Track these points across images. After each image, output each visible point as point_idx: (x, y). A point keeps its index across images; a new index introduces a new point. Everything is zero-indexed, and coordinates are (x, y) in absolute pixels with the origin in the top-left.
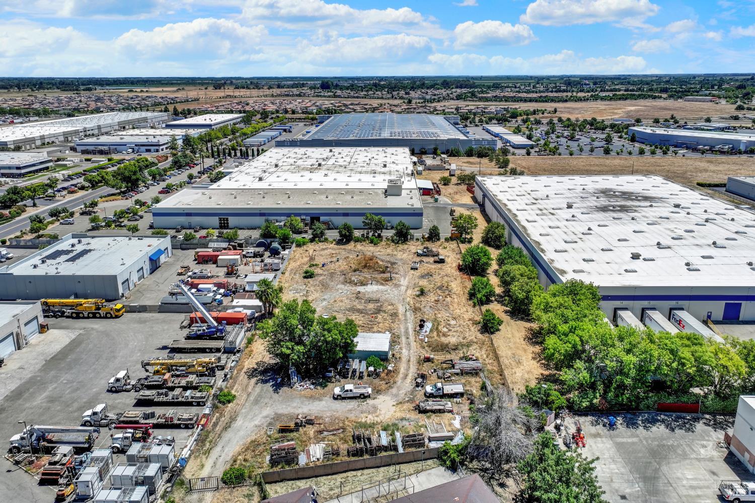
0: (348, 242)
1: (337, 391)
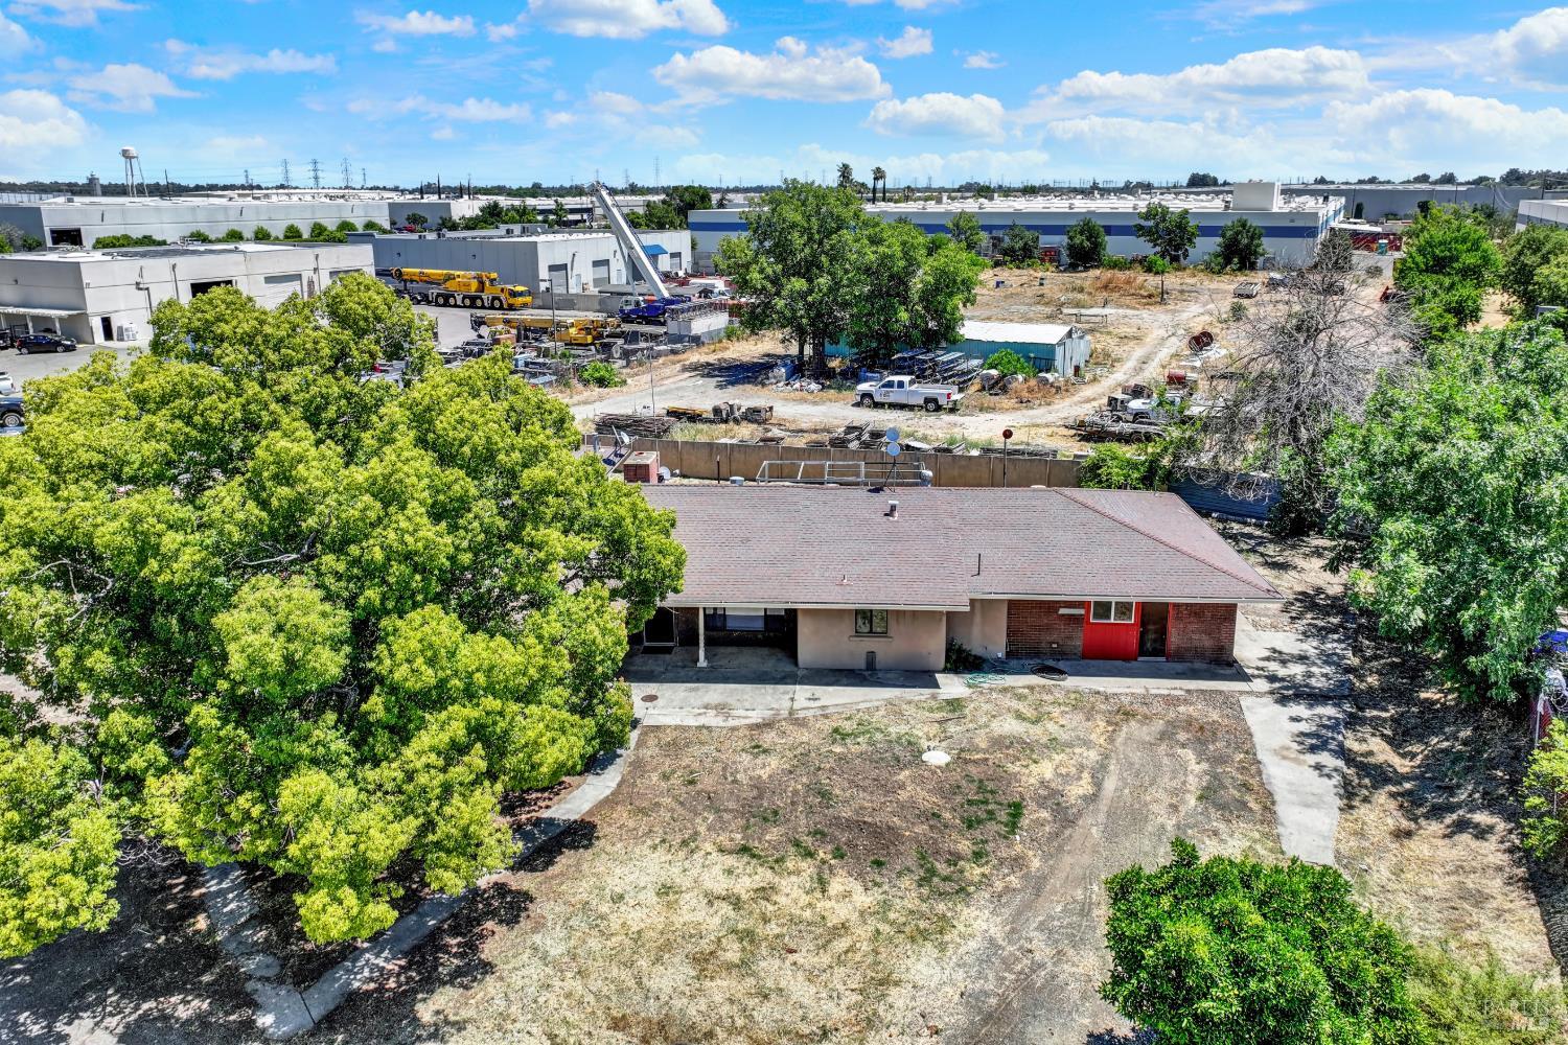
1: (864, 387)
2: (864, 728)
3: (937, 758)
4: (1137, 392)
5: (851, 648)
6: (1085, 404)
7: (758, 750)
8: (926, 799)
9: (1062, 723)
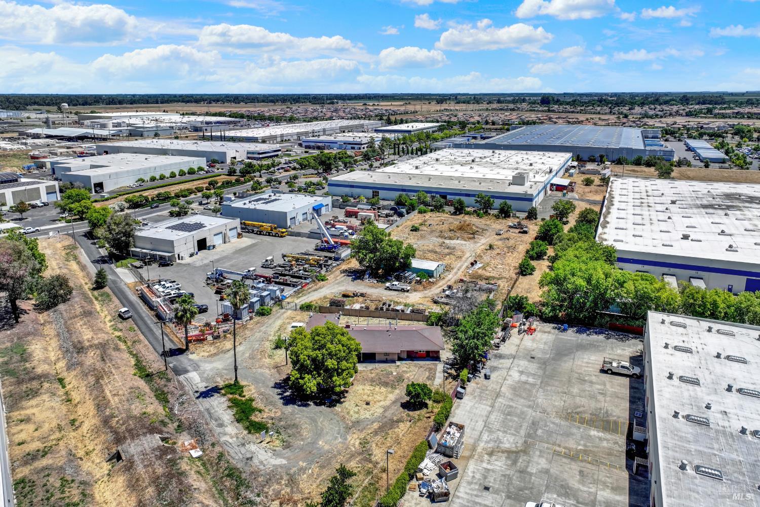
0: (461, 213)
1: (388, 284)
2: (385, 370)
3: (395, 374)
4: (450, 287)
5: (384, 358)
6: (435, 291)
7: (371, 373)
8: (392, 379)
9: (413, 368)
